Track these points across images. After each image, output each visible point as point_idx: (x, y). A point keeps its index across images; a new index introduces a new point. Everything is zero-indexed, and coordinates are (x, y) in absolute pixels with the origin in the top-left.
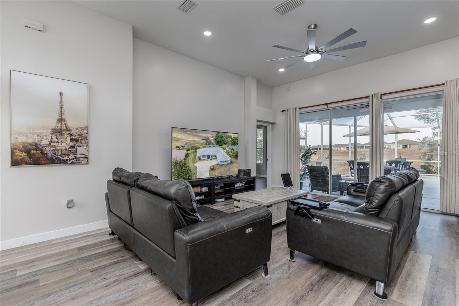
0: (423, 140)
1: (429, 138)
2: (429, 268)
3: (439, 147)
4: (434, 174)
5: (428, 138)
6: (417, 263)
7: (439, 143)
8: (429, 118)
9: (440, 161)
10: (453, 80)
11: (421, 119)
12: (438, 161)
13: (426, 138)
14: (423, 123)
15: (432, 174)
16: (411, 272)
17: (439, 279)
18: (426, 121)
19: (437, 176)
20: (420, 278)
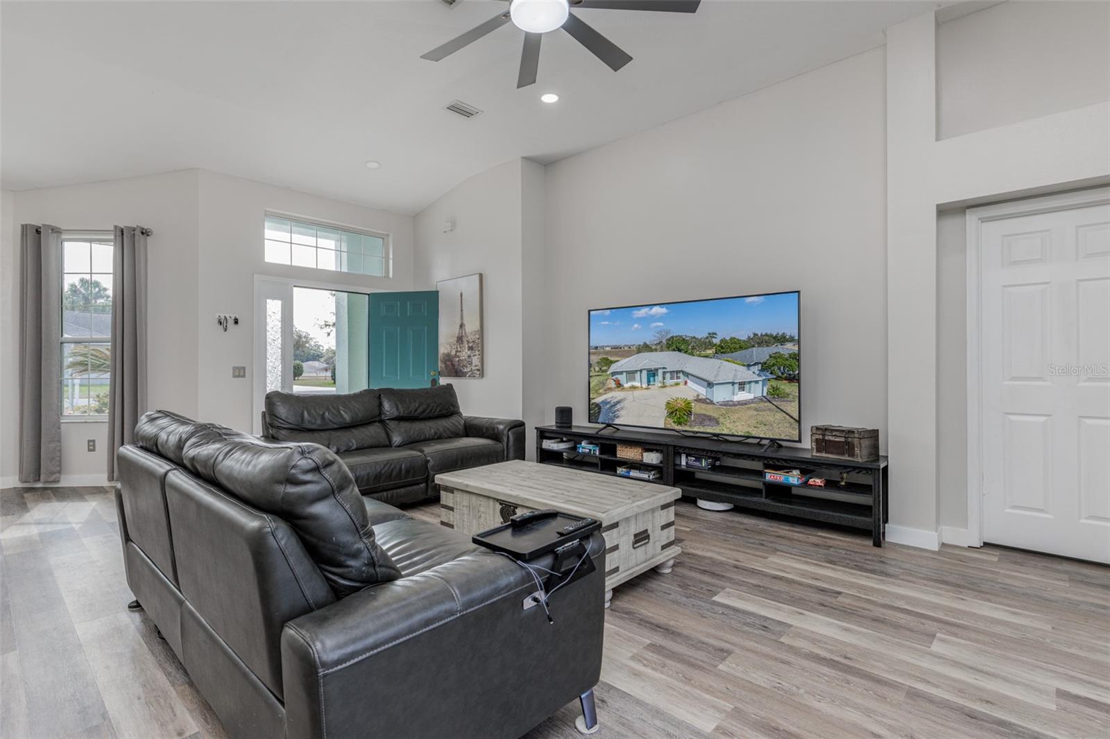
2: (106, 706)
6: (146, 698)
16: (135, 667)
17: (69, 695)
20: (108, 667)
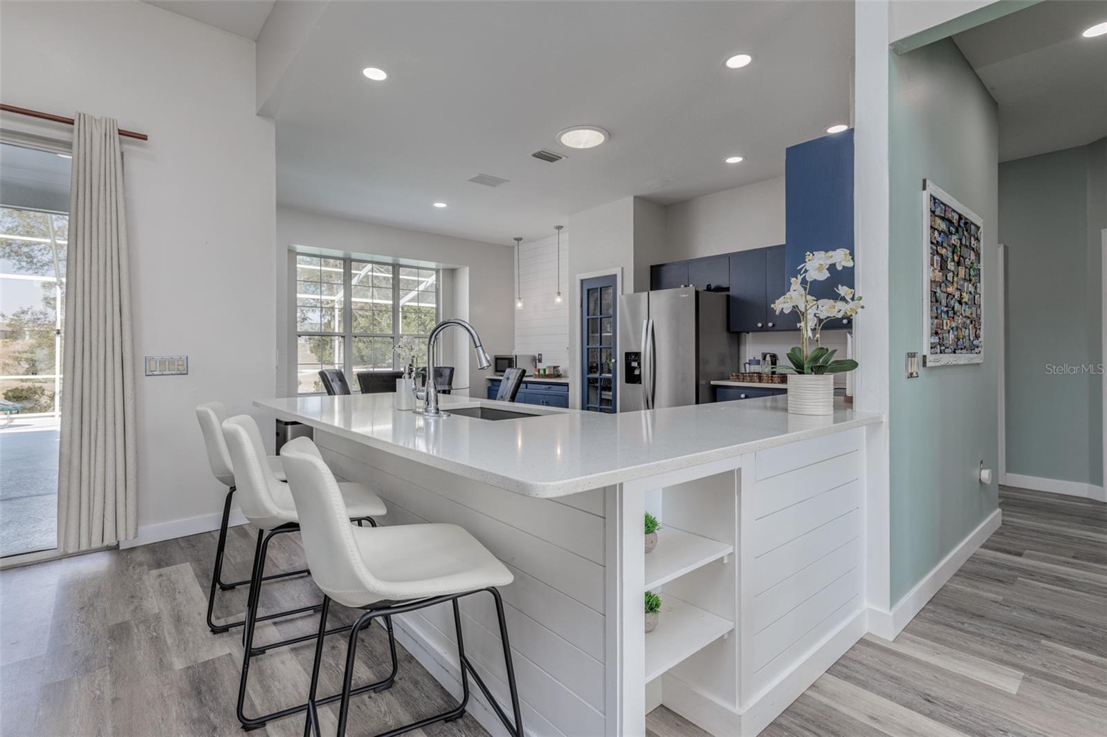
0: (15, 318)
1: (32, 314)
3: (58, 339)
4: (46, 411)
5: (30, 313)
7: (58, 327)
8: (31, 257)
9: (60, 374)
10: (100, 121)
11: (9, 256)
12: (55, 374)
13: (23, 313)
14: (16, 267)
15: (40, 411)
18: (24, 264)
19: (53, 416)
